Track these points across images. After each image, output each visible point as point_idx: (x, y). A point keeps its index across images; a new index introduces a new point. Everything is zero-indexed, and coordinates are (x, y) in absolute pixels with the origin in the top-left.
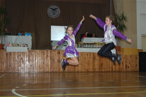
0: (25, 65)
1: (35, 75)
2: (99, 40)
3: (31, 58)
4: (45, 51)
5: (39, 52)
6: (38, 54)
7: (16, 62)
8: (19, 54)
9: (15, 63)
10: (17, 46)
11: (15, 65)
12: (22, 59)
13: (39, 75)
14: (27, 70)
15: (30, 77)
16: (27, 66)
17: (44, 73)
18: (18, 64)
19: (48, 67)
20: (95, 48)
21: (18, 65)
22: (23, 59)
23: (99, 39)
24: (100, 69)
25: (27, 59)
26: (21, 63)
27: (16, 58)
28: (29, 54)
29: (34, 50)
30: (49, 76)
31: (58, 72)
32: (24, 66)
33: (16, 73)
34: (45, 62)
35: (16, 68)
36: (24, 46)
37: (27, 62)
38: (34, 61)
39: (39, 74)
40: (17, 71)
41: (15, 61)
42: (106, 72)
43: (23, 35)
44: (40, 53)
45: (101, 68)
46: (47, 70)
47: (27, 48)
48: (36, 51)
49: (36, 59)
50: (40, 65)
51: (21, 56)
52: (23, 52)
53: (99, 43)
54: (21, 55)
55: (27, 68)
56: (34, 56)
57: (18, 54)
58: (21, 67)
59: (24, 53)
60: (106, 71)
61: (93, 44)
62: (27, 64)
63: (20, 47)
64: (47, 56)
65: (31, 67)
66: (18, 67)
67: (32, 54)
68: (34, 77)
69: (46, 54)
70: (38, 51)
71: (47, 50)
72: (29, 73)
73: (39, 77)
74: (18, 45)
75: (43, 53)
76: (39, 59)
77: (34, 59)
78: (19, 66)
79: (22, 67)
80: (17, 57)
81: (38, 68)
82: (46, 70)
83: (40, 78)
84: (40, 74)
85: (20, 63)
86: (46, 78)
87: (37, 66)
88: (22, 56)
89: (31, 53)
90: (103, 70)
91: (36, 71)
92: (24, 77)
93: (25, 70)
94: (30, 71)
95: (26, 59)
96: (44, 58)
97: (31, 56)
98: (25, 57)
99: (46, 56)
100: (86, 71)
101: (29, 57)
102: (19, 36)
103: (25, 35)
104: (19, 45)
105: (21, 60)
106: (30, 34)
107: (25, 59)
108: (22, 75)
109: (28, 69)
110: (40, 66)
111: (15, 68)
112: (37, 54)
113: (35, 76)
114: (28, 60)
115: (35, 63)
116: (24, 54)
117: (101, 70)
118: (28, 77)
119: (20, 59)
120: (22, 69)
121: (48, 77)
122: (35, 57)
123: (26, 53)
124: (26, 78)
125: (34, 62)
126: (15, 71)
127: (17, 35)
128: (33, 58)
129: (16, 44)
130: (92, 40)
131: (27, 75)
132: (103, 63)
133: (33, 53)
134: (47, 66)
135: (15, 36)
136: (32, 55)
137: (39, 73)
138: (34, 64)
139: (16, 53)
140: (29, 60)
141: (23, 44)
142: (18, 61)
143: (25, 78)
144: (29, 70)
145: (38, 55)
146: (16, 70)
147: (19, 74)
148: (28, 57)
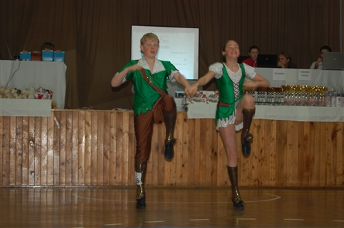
0: (44, 163)
1: (76, 196)
2: (300, 78)
3: (63, 137)
4: (113, 115)
5: (92, 116)
6: (87, 123)
7: (12, 151)
8: (24, 124)
9: (9, 153)
10: (16, 95)
11: (8, 163)
12: (34, 141)
13: (91, 197)
14: (48, 180)
15: (60, 205)
16: (50, 164)
17: (108, 188)
18: (19, 158)
19: (120, 170)
20: (286, 103)
21: (18, 162)
22: (37, 139)
23: (300, 74)
24: (301, 176)
25: (51, 141)
26: (28, 154)
27: (13, 135)
28: (58, 123)
29: (74, 110)
30: (126, 202)
31: (156, 188)
32: (40, 163)
33: (13, 188)
34: (111, 152)
35: (13, 172)
36: (40, 97)
37: (51, 152)
38: (75, 147)
39: (92, 192)
40: (15, 181)
41: (7, 147)
42: (324, 188)
43: (38, 57)
44: (95, 122)
45: (305, 174)
46: (119, 179)
47: (49, 102)
48: (82, 112)
49: (80, 142)
50: (95, 161)
51: (28, 131)
52: (36, 118)
53: (298, 89)
54: (28, 127)
55: (49, 173)
56: (75, 131)
57: (19, 123)
58: (28, 168)
59: (38, 120)
60: (322, 184)
61: (277, 90)
62: (50, 159)
63: (26, 100)
64: (120, 131)
65: (63, 168)
66: (18, 169)
67: (67, 122)
68: (72, 204)
69: (114, 123)
70: (88, 113)
71: (119, 109)
72: (57, 190)
73: (91, 205)
74: (19, 92)
75: (106, 121)
76: (92, 143)
77: (74, 139)
78: (21, 166)
79: (31, 169)
80: (17, 134)
81: (86, 172)
82: (113, 180)
83: (95, 208)
84: (95, 194)
85: (24, 154)
86: (114, 208)
87: (82, 164)
88: (32, 130)
89: (63, 121)
90: (313, 183)
91: (80, 181)
92: (40, 206)
93: (44, 180)
94: (60, 183)
95: (46, 139)
96: (108, 136)
97: (64, 129)
98: (44, 135)
99: (113, 131)
100: (252, 184)
101: (57, 133)
102: (23, 62)
103: (44, 59)
104: (23, 92)
105: (29, 143)
106: (59, 56)
107: (44, 142)
108: (31, 196)
109: (53, 174)
110: (95, 166)
111: (9, 170)
112: (83, 123)
113: (76, 200)
114: (55, 143)
115: (79, 153)
116: (38, 124)
117: (305, 182)
118: (53, 206)
119: (25, 141)
120: (31, 176)
121: (122, 205)
122: (79, 133)
123: (45, 121)
124: (47, 206)
125: (75, 152)
126: (9, 182)
127: (16, 57)
128: (69, 138)
129: (13, 91)
130: (275, 77)
131: (50, 195)
132: (313, 159)
133: (70, 121)
134: (117, 165)
135: (10, 62)
136: (67, 128)
137: (92, 188)
138: (75, 158)
139: (13, 120)
140: (57, 145)
141: (37, 91)
142: (19, 146)
143: (44, 210)
144: (56, 178)
145: (89, 128)
146: (11, 179)
147: (22, 192)
148: (52, 135)
